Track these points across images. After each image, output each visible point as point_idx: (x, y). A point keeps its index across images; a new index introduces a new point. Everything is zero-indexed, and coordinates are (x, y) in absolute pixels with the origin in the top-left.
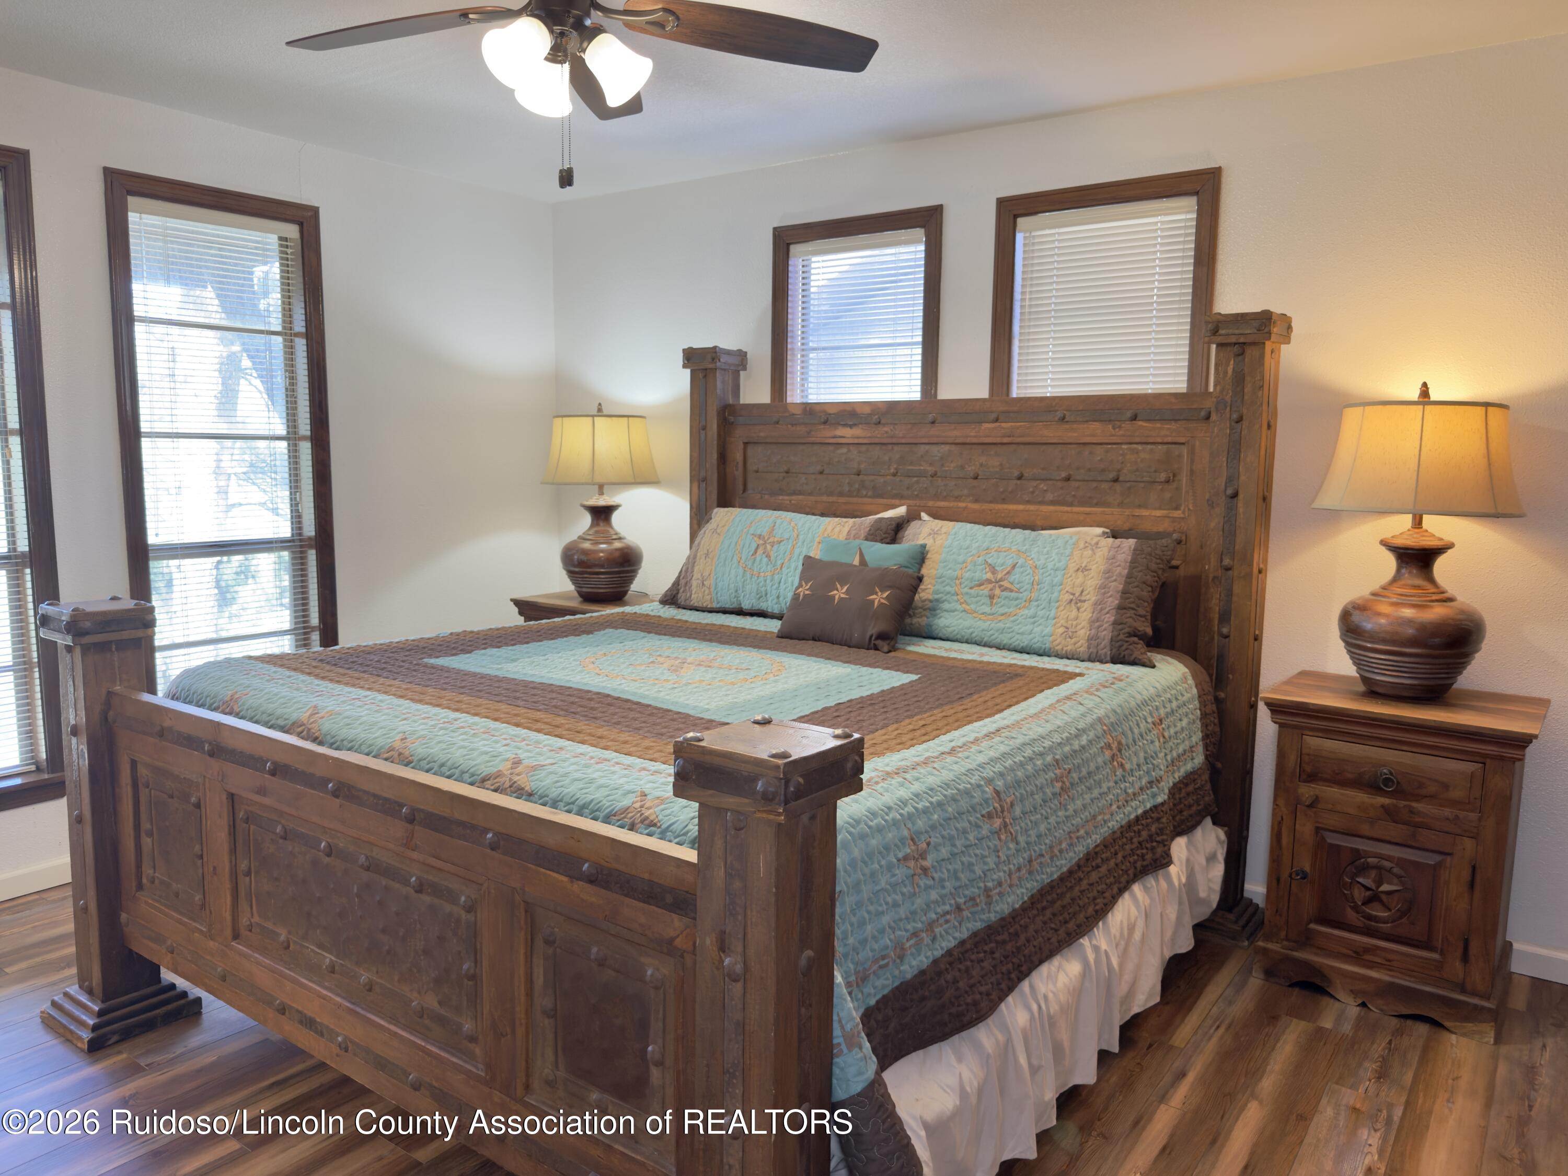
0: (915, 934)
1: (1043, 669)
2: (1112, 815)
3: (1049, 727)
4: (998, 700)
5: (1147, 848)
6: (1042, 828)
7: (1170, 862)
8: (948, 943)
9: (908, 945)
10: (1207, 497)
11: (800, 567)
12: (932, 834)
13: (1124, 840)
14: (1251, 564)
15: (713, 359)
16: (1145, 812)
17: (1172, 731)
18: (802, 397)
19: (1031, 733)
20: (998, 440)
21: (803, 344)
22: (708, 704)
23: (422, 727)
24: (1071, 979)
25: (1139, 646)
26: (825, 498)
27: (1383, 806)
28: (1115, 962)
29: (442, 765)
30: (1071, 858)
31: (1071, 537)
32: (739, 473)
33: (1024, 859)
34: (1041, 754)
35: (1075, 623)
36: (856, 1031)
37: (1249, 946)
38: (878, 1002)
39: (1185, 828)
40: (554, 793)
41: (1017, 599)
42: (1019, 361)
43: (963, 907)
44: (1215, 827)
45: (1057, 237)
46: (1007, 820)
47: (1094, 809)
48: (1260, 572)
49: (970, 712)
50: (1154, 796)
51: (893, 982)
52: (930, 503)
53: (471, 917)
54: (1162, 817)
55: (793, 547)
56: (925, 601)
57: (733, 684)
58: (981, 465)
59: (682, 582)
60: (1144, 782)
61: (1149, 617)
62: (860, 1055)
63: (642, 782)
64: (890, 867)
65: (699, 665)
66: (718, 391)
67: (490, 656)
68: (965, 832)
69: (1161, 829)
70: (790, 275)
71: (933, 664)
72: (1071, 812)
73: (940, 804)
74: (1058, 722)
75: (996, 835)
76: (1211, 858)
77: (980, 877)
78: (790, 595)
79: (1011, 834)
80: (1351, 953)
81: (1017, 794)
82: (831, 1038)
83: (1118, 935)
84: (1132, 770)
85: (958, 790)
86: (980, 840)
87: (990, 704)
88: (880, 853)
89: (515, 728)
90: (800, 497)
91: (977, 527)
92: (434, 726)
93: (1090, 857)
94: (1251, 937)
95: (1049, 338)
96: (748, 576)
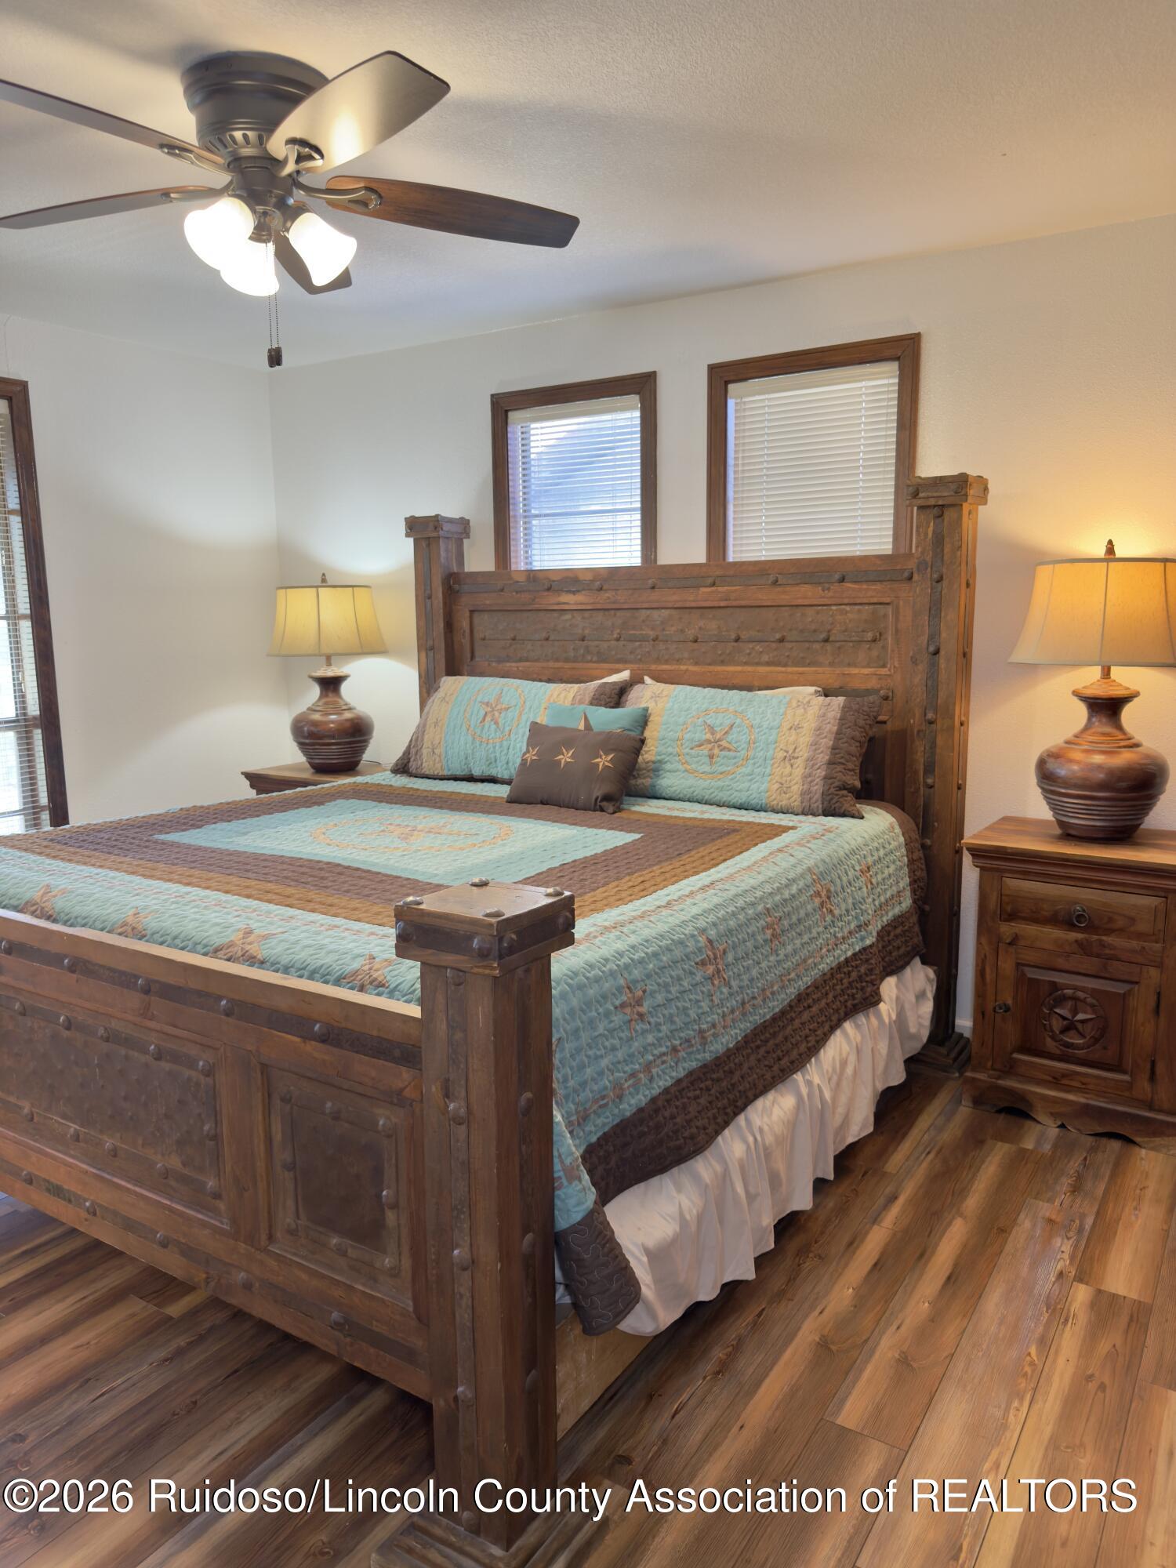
0: (633, 1075)
1: (759, 824)
2: (822, 958)
3: (761, 878)
4: (714, 855)
5: (857, 988)
6: (754, 972)
7: (879, 1000)
8: (664, 1082)
9: (626, 1085)
10: (911, 654)
11: (528, 733)
12: (647, 982)
13: (835, 981)
14: (952, 717)
15: (436, 528)
16: (854, 955)
17: (880, 877)
18: (527, 564)
19: (743, 885)
20: (716, 604)
21: (525, 511)
22: (436, 869)
23: (154, 902)
24: (785, 1113)
25: (849, 798)
26: (551, 664)
27: (1076, 941)
28: (827, 1095)
29: (175, 938)
30: (783, 1000)
31: (785, 697)
32: (466, 641)
33: (737, 1001)
34: (753, 904)
35: (789, 779)
36: (575, 1164)
37: (960, 1077)
38: (598, 1139)
39: (894, 968)
40: (285, 960)
41: (735, 758)
42: (734, 525)
43: (679, 1048)
44: (925, 967)
45: (767, 403)
46: (720, 967)
47: (804, 953)
48: (962, 724)
49: (688, 867)
50: (863, 939)
51: (613, 1120)
52: (653, 667)
53: (209, 1080)
54: (871, 959)
55: (521, 714)
56: (648, 762)
57: (462, 849)
58: (700, 628)
59: (413, 751)
60: (853, 926)
61: (858, 771)
62: (580, 1187)
63: (371, 946)
64: (607, 1014)
65: (430, 832)
66: (442, 560)
67: (221, 830)
68: (679, 979)
69: (871, 970)
70: (509, 442)
71: (656, 823)
72: (782, 957)
73: (655, 955)
74: (770, 874)
75: (709, 981)
76: (921, 996)
77: (695, 1021)
78: (519, 761)
79: (724, 979)
80: (1050, 1079)
81: (729, 942)
82: (552, 1172)
83: (830, 1070)
84: (841, 916)
85: (673, 940)
86: (695, 986)
87: (707, 859)
88: (598, 1002)
89: (245, 899)
90: (527, 664)
91: (696, 689)
92: (166, 900)
93: (800, 998)
94: (961, 1069)
95: (761, 503)
96: (478, 743)
